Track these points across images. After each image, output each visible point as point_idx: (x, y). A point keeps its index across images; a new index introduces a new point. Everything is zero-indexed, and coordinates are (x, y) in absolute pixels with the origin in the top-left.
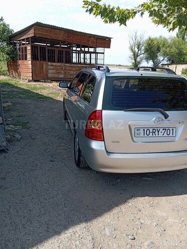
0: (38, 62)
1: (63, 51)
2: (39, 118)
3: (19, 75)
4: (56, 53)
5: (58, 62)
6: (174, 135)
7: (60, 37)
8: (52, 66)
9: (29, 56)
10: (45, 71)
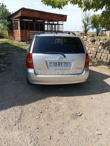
0: (24, 31)
1: (38, 24)
2: (18, 61)
3: (14, 38)
4: (35, 25)
5: (36, 30)
6: (70, 66)
7: (37, 16)
8: (33, 32)
9: (19, 27)
10: (28, 36)
